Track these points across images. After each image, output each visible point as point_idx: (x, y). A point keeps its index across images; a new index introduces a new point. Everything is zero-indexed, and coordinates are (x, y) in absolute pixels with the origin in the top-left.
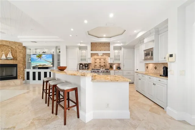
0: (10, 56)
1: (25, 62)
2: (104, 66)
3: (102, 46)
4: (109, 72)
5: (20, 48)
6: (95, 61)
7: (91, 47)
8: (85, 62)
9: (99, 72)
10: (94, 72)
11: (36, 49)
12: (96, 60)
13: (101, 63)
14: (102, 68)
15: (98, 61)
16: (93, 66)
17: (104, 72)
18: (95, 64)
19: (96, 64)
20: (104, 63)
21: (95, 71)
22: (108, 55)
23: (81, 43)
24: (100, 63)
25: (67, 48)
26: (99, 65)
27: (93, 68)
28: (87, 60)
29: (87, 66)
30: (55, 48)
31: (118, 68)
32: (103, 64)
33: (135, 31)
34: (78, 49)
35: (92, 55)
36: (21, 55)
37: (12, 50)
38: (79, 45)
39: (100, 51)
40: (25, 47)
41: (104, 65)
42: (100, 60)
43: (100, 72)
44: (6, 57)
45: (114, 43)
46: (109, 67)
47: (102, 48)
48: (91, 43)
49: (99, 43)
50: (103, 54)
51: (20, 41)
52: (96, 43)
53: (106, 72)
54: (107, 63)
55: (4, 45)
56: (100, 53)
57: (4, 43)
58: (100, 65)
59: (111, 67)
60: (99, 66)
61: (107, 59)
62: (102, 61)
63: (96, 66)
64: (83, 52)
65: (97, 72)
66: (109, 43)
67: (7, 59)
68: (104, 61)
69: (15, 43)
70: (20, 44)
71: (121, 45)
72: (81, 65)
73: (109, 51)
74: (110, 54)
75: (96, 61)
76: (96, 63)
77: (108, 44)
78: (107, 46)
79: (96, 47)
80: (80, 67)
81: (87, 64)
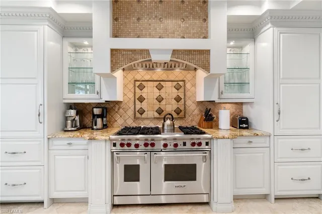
2: (175, 115)
3: (169, 15)
4: (204, 146)
6: (138, 90)
7: (115, 19)
8: (89, 95)
9: (153, 145)
10: (129, 145)
12: (141, 87)
13: (163, 102)
14: (168, 122)
15: (151, 92)
16: (130, 113)
17: (180, 147)
18: (138, 105)
19: (144, 105)
20: (178, 99)
21: (133, 143)
22: (201, 58)
24: (160, 99)
26: (156, 108)
27: (131, 123)
28: (97, 89)
29: (101, 116)
31: (241, 122)
32: (170, 107)
34: (45, 33)
35: (119, 57)
41: (178, 111)
42: (160, 88)
43: (159, 145)
46: (197, 119)
47: (170, 23)
48: (116, 1)
50: (175, 52)
53: (188, 146)
54: (189, 103)
58: (160, 111)
59: (209, 117)
60: (156, 115)
61: (188, 86)
62: (170, 91)
63: (142, 112)
65: (141, 147)
66: (204, 1)
68: (175, 93)
72: (72, 113)
74: (208, 52)
75: (145, 93)
76: (141, 99)
77: (198, 8)
78: (194, 18)
79: (139, 19)
80: (66, 119)
81: (98, 105)
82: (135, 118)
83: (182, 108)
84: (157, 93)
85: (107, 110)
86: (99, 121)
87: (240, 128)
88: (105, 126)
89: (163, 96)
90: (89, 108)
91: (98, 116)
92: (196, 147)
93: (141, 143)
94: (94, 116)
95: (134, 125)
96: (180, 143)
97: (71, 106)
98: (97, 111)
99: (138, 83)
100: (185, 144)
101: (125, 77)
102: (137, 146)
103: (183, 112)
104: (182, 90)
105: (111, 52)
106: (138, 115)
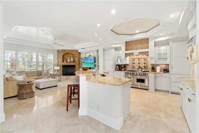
0: (72, 60)
1: (80, 64)
3: (139, 44)
5: (77, 54)
6: (133, 61)
7: (126, 46)
9: (134, 74)
10: (129, 73)
11: (86, 54)
12: (134, 60)
13: (140, 64)
14: (140, 69)
16: (131, 67)
18: (133, 65)
19: (135, 65)
20: (145, 63)
22: (147, 53)
23: (115, 44)
24: (139, 63)
25: (104, 50)
26: (138, 66)
27: (131, 70)
28: (123, 61)
29: (124, 68)
30: (96, 52)
31: (165, 70)
32: (142, 65)
33: (172, 16)
34: (113, 50)
35: (126, 55)
36: (77, 59)
37: (73, 56)
38: (114, 46)
39: (136, 49)
40: (80, 52)
41: (145, 67)
42: (139, 60)
43: (136, 74)
44: (70, 60)
45: (155, 38)
47: (139, 46)
48: (126, 42)
49: (135, 41)
50: (139, 53)
51: (76, 49)
52: (131, 41)
53: (142, 75)
54: (148, 64)
55: (69, 53)
56: (136, 52)
57: (69, 52)
59: (153, 69)
61: (148, 59)
62: (142, 61)
63: (134, 67)
64: (119, 52)
65: (131, 74)
66: (148, 39)
67: (70, 62)
69: (74, 51)
70: (77, 51)
71: (167, 38)
72: (117, 67)
73: (148, 48)
75: (135, 62)
76: (134, 63)
77: (146, 40)
78: (145, 43)
79: (131, 46)
80: (116, 68)
81: (123, 65)
82: (132, 68)
83: (146, 66)
84: (138, 62)
85: (125, 66)
86: (123, 68)
87: (164, 72)
88: (124, 70)
89: (140, 62)
90: (121, 66)
91: (123, 67)
92: (144, 75)
93: (131, 73)
94: (122, 67)
95: (132, 70)
96: (140, 74)
97: (117, 65)
98: (123, 66)
99: (133, 59)
100: (142, 74)
101: (130, 58)
102: (130, 74)
103: (146, 67)
104: (146, 60)
105: (125, 55)
106: (133, 67)
